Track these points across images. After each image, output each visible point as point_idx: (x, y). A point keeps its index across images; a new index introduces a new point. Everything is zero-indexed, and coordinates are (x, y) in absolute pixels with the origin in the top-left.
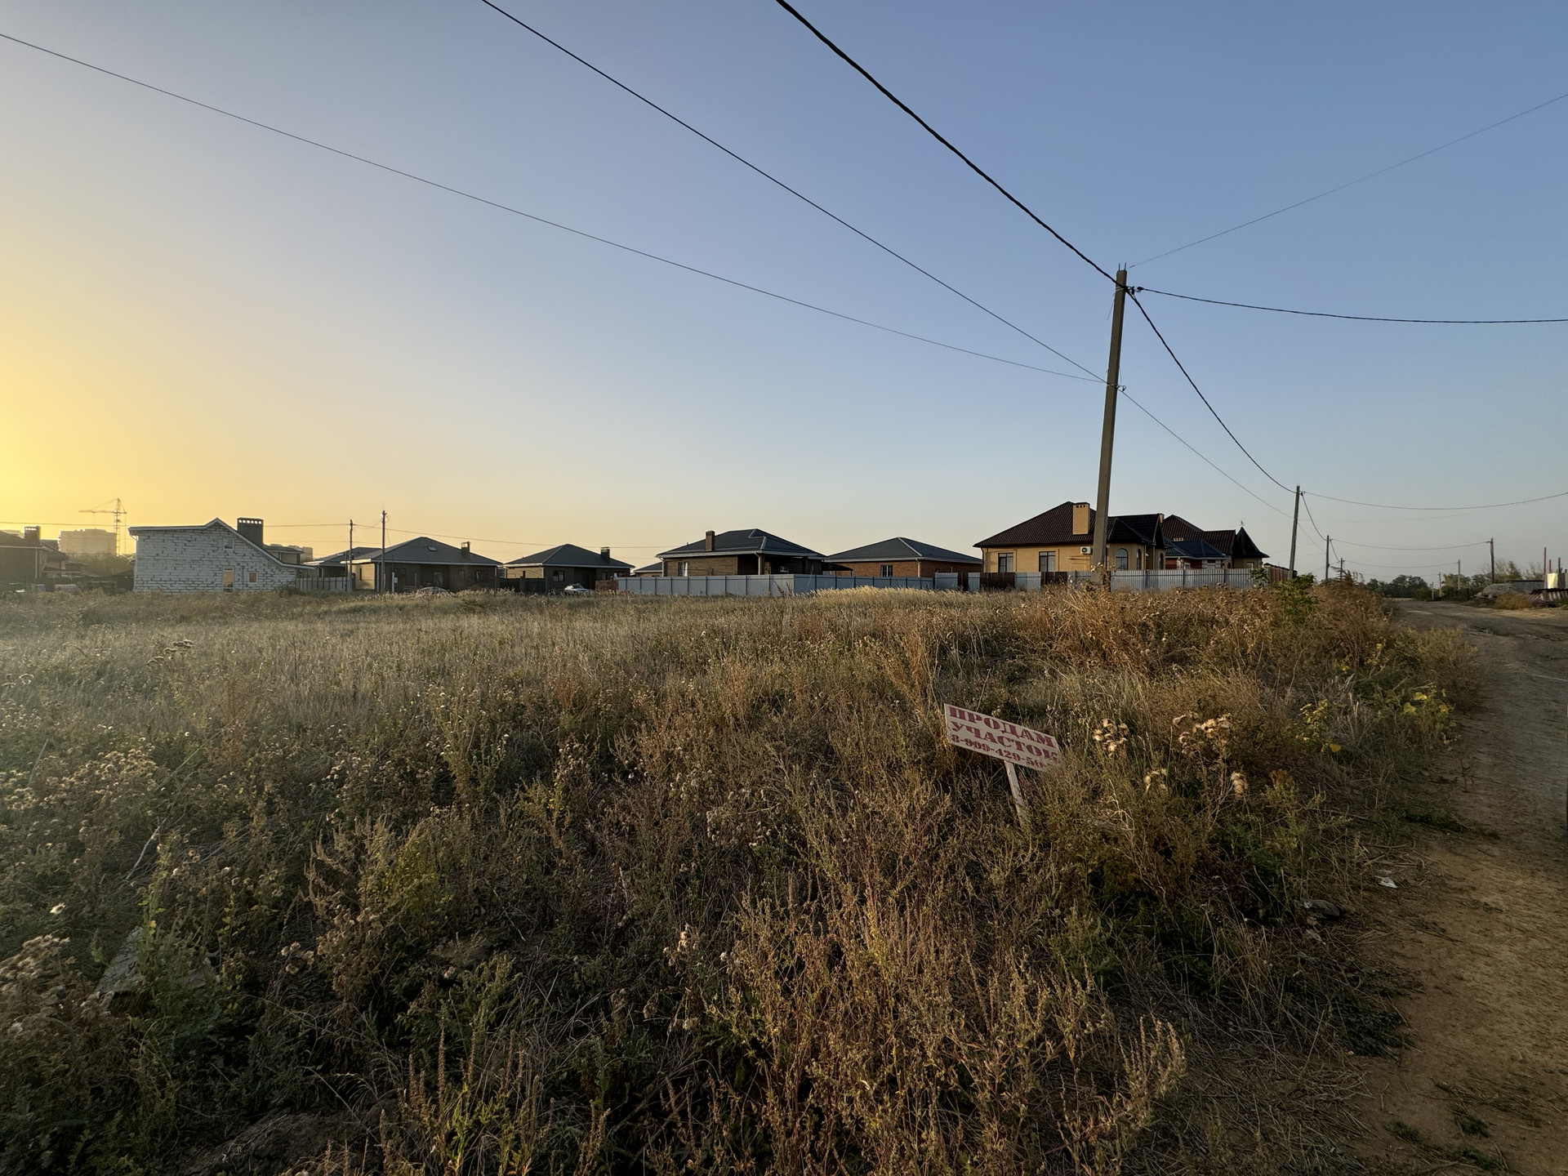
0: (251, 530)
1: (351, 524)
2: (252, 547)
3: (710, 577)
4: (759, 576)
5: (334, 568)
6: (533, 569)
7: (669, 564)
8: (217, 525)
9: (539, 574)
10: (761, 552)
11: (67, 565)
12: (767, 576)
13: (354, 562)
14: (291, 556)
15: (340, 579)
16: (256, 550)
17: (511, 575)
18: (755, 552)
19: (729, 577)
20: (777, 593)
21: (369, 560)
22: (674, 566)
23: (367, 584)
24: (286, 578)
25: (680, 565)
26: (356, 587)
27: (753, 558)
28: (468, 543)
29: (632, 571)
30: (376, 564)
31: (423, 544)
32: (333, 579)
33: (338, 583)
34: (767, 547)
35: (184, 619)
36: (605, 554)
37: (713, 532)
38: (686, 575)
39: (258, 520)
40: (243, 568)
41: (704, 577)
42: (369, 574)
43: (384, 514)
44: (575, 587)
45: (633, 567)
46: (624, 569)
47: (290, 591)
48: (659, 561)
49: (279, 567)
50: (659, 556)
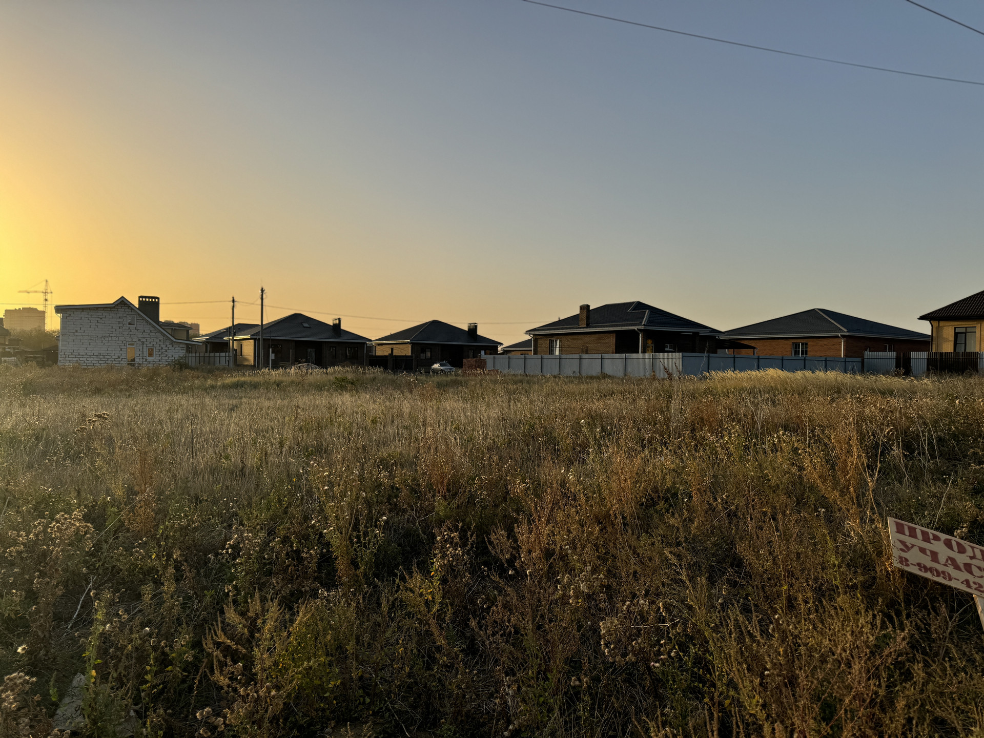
0: (150, 306)
1: (233, 301)
2: (150, 324)
3: (585, 356)
4: (640, 355)
5: (217, 343)
6: (401, 346)
7: (540, 342)
8: (122, 303)
9: (407, 351)
10: (642, 327)
11: (10, 340)
12: (649, 355)
13: (236, 338)
14: (182, 331)
15: (223, 354)
16: (154, 327)
17: (382, 352)
18: (635, 328)
19: (606, 356)
20: (662, 374)
21: (249, 336)
22: (544, 343)
23: (247, 360)
24: (178, 353)
25: (551, 342)
26: (237, 363)
27: (634, 334)
28: (339, 320)
29: (500, 348)
30: (255, 340)
31: (297, 320)
32: (217, 354)
33: (222, 358)
34: (650, 322)
35: (98, 391)
36: (473, 330)
37: (588, 306)
38: (557, 353)
39: (156, 298)
40: (143, 343)
41: (578, 356)
42: (248, 349)
43: (262, 291)
44: (441, 365)
45: (501, 344)
46: (491, 346)
47: (181, 366)
48: (528, 337)
49: (172, 342)
50: (528, 332)
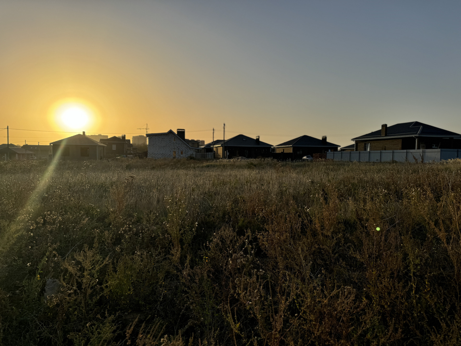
0: (181, 133)
1: (214, 130)
2: (181, 141)
3: (384, 151)
4: (416, 150)
5: (209, 148)
6: (288, 148)
7: (359, 144)
8: (171, 132)
9: (291, 151)
10: (417, 135)
12: (421, 150)
13: (214, 146)
14: (195, 143)
17: (278, 151)
18: (413, 136)
19: (395, 151)
21: (220, 145)
22: (362, 145)
23: (220, 156)
24: (191, 152)
25: (365, 144)
26: (216, 157)
27: (413, 139)
28: (259, 137)
29: (339, 149)
30: (223, 146)
31: (241, 138)
32: (208, 153)
33: (210, 155)
34: (422, 133)
36: (325, 139)
37: (386, 125)
38: (369, 150)
39: (183, 130)
40: (179, 149)
41: (379, 151)
42: (220, 151)
43: (224, 125)
44: (307, 157)
45: (340, 146)
46: (334, 147)
47: (191, 158)
48: (353, 143)
49: (190, 148)
50: (353, 140)
